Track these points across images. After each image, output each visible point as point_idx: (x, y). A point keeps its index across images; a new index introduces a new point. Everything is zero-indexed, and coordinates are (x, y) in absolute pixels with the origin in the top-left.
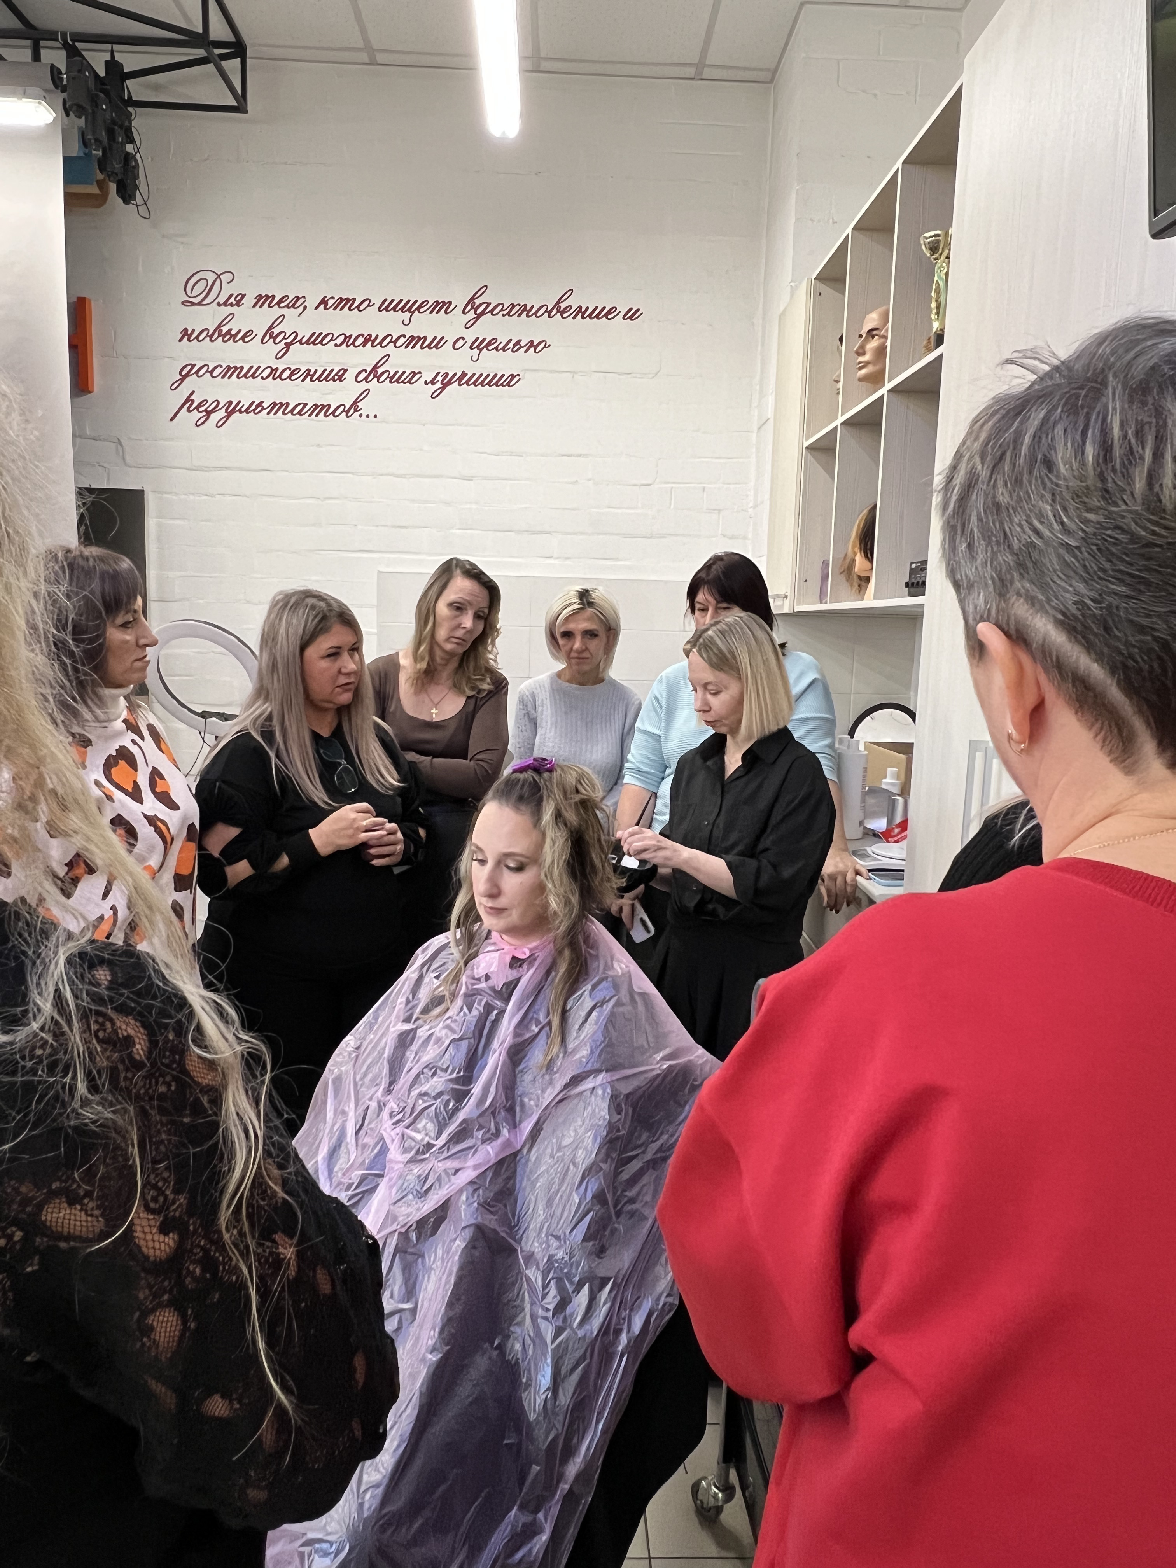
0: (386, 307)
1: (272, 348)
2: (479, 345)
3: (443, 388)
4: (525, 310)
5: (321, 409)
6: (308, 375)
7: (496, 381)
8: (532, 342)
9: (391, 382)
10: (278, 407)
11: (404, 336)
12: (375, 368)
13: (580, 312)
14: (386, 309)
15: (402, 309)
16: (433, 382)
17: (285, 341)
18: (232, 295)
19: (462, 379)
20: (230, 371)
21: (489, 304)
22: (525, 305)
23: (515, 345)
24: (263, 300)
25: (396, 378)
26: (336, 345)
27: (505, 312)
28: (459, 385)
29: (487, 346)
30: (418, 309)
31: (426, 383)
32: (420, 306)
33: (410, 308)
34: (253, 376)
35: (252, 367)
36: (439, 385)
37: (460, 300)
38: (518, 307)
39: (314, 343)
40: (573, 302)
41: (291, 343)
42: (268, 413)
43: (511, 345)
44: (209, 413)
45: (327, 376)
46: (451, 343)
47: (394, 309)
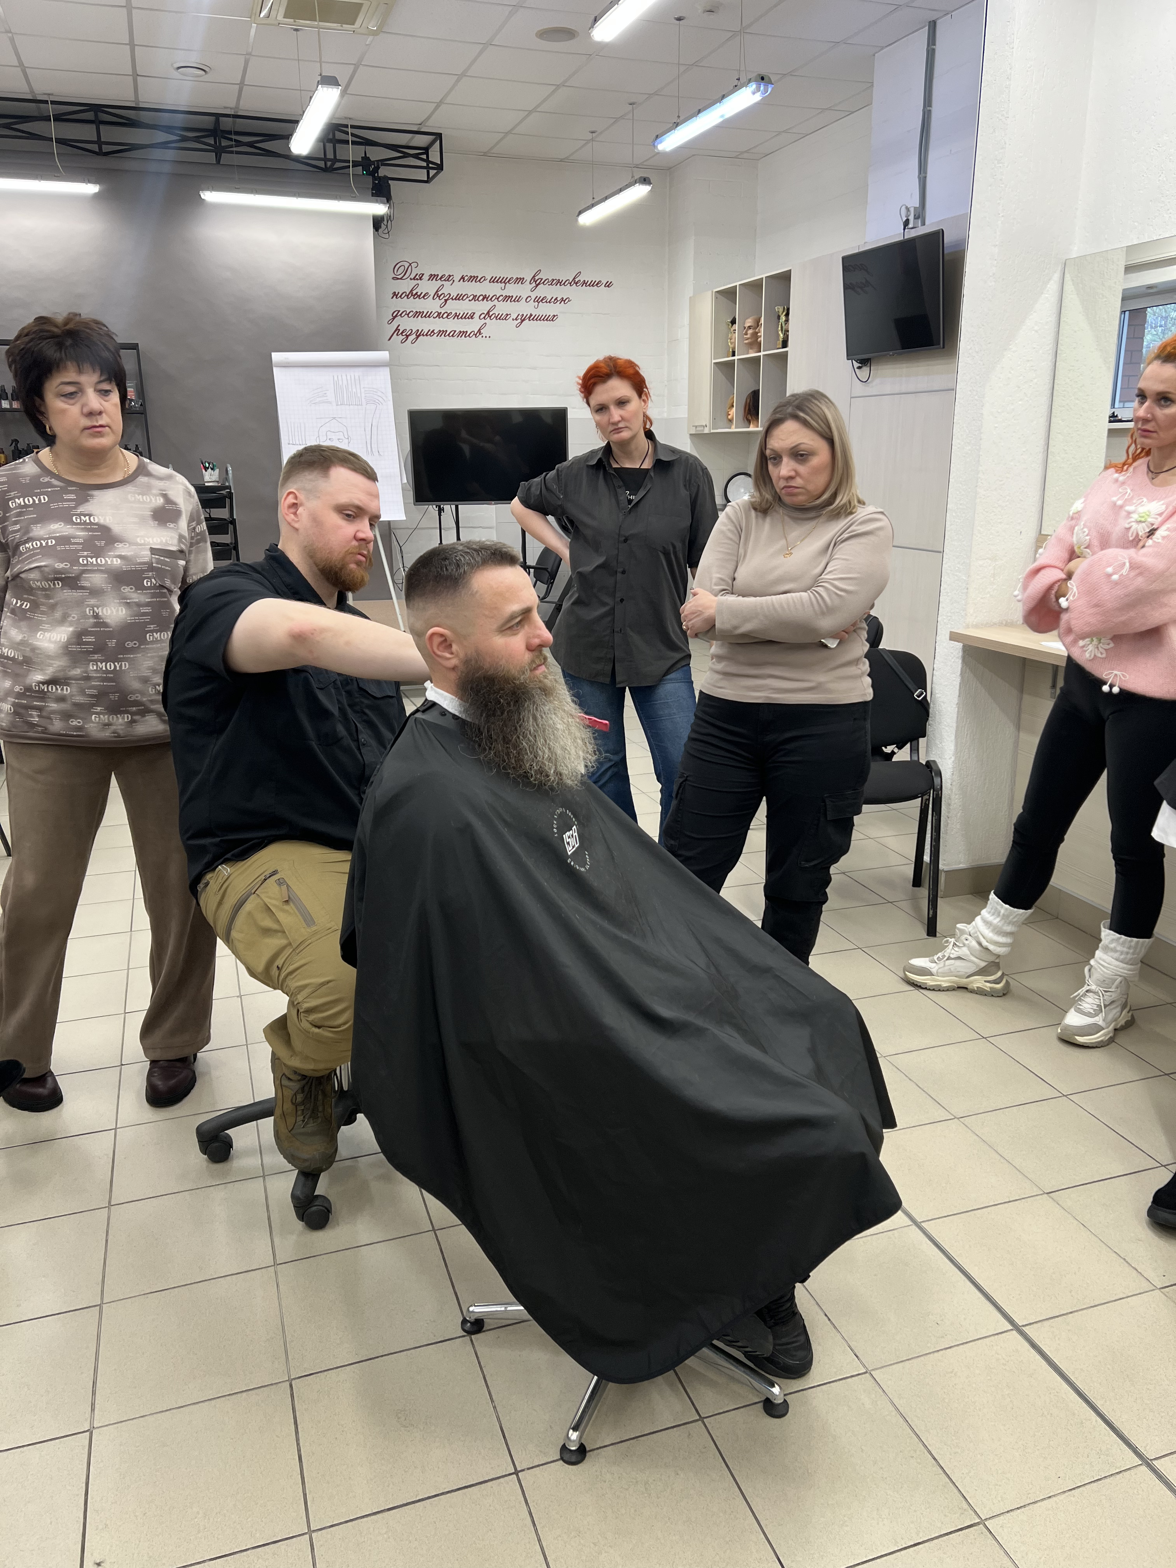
0: (493, 280)
1: (438, 302)
2: (539, 300)
3: (522, 322)
4: (559, 282)
5: (463, 334)
6: (456, 316)
7: (546, 319)
8: (563, 298)
9: (496, 319)
10: (442, 333)
11: (502, 296)
12: (488, 312)
13: (585, 283)
14: (493, 282)
15: (501, 282)
16: (516, 319)
17: (444, 298)
18: (417, 274)
19: (531, 317)
20: (418, 314)
21: (542, 279)
22: (559, 280)
23: (555, 300)
24: (433, 277)
25: (498, 318)
26: (469, 300)
27: (550, 283)
28: (529, 320)
29: (542, 300)
30: (508, 281)
31: (513, 320)
32: (509, 280)
33: (505, 281)
34: (429, 316)
35: (428, 312)
36: (519, 321)
37: (528, 278)
38: (555, 281)
39: (459, 299)
40: (581, 278)
41: (448, 299)
42: (437, 336)
43: (553, 300)
44: (407, 336)
45: (465, 317)
46: (524, 299)
47: (497, 281)
